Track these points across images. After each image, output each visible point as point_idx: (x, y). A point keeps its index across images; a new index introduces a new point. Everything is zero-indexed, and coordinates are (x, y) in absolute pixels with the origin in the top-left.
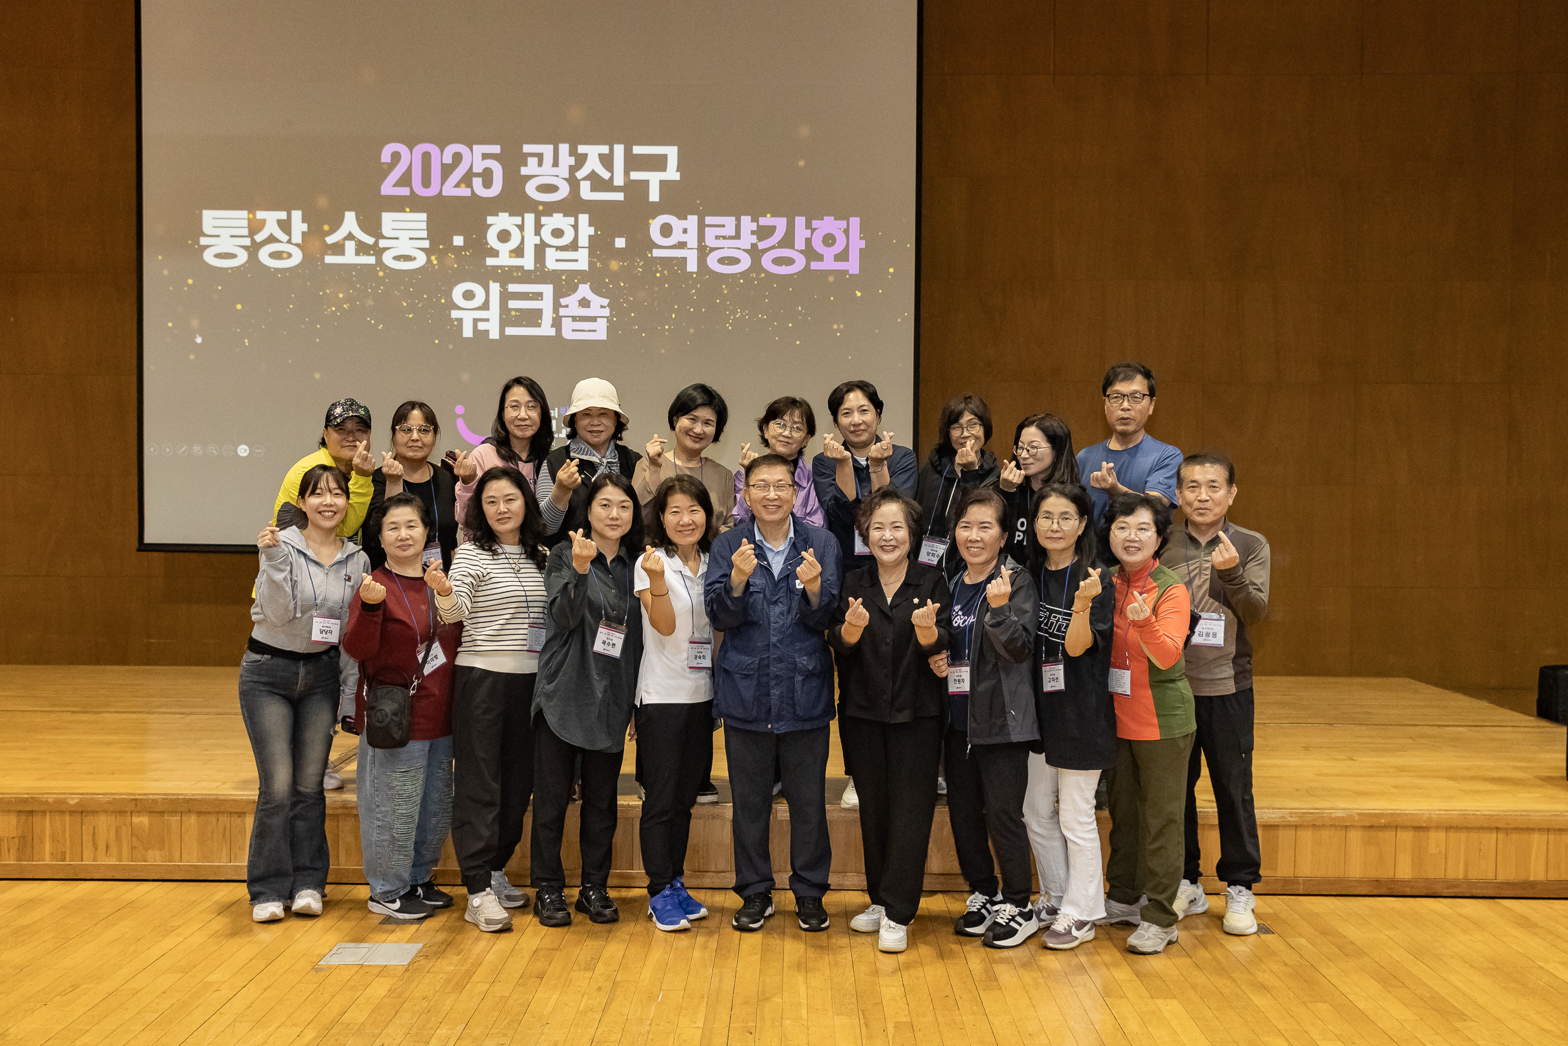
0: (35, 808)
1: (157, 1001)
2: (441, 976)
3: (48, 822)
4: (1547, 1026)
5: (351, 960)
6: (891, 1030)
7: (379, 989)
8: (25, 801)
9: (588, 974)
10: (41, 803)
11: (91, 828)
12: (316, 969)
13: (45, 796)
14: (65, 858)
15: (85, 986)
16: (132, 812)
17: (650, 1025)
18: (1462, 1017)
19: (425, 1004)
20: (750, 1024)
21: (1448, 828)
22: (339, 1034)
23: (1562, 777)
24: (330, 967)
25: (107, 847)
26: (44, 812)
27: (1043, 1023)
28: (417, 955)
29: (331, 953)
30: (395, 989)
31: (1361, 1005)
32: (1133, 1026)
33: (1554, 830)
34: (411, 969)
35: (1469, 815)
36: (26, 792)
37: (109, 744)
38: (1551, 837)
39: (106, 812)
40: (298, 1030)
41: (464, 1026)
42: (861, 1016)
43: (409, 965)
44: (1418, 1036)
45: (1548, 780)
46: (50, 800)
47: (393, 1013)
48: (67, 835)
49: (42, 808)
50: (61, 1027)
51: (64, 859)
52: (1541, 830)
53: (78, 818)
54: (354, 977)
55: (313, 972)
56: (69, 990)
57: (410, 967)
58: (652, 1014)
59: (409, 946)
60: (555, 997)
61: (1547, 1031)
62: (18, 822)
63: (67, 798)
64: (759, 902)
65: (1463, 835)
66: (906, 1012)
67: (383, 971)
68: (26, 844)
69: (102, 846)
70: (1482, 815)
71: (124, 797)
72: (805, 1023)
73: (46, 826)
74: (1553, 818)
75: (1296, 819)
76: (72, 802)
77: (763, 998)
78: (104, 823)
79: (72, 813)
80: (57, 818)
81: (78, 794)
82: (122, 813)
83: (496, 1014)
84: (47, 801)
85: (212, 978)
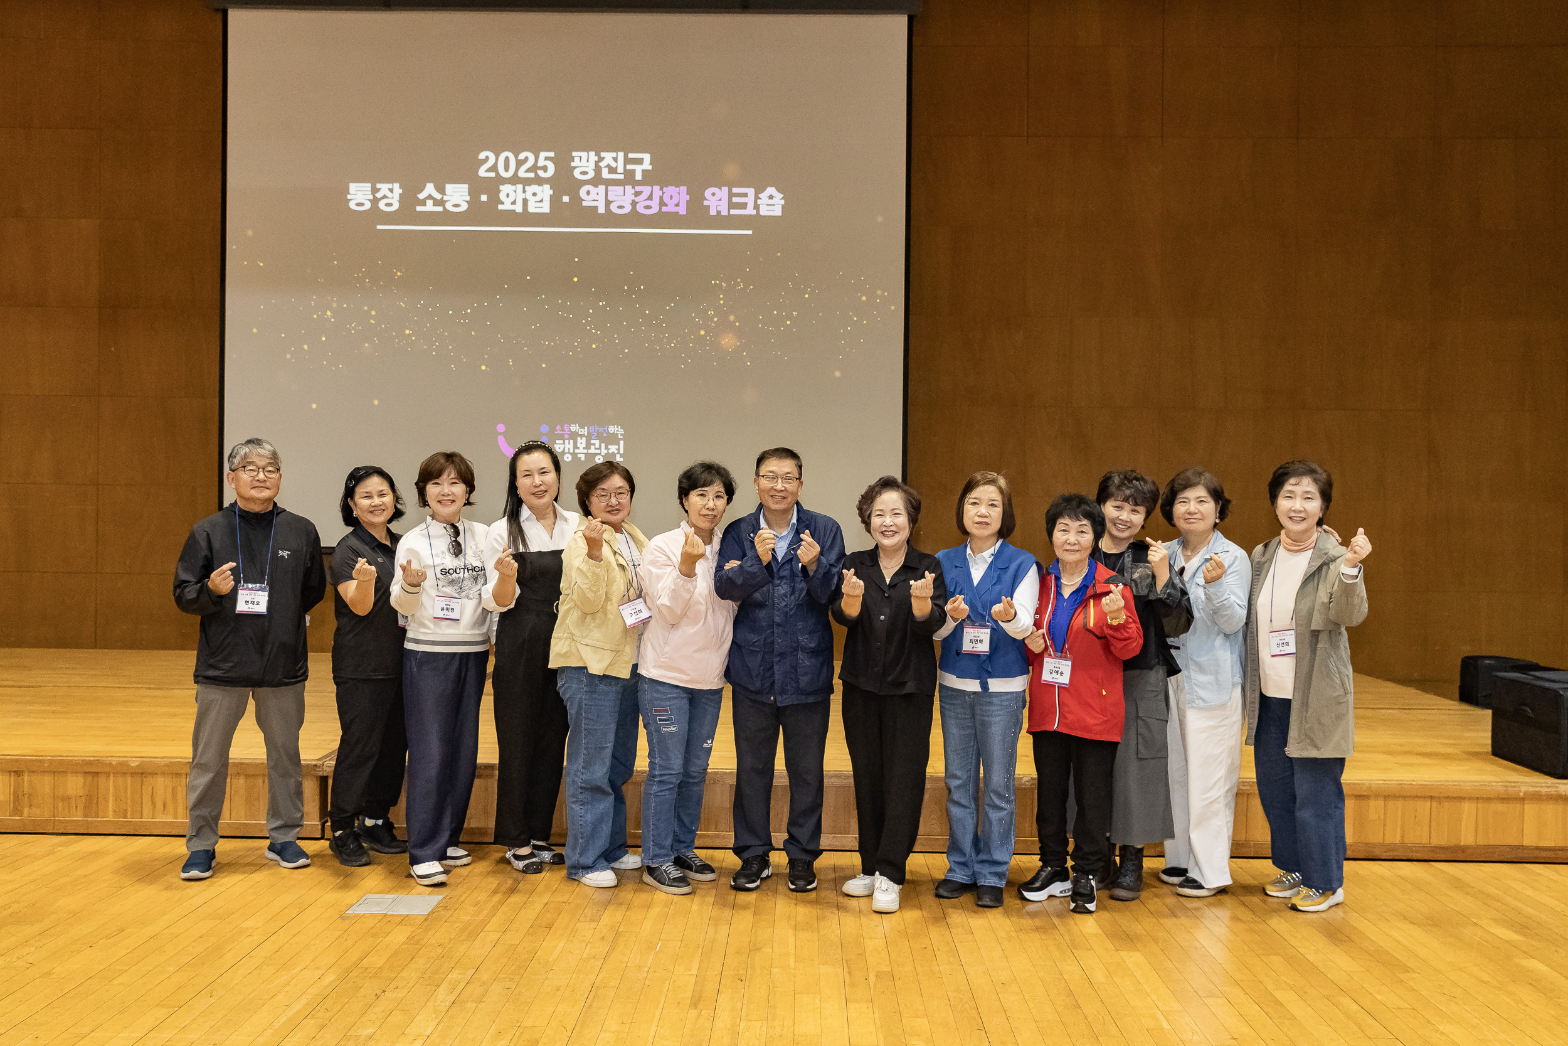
0: (99, 770)
1: (193, 944)
2: (457, 925)
3: (111, 782)
4: (1486, 978)
5: (375, 910)
6: (872, 978)
7: (399, 936)
8: (90, 763)
9: (594, 925)
10: (104, 764)
11: (150, 788)
12: (343, 917)
13: (110, 759)
14: (126, 815)
15: (129, 930)
16: (186, 775)
17: (648, 972)
18: (1406, 969)
19: (440, 950)
20: (741, 972)
21: (1386, 797)
22: (357, 977)
23: (1487, 753)
24: (356, 916)
25: (164, 806)
26: (108, 774)
27: (1015, 973)
28: (436, 906)
29: (359, 903)
30: (414, 937)
31: (1311, 958)
32: (1099, 976)
33: (1483, 798)
34: (431, 918)
35: (1405, 784)
36: (94, 755)
37: (174, 715)
38: (1480, 805)
39: (163, 773)
40: (318, 973)
41: (474, 971)
42: (845, 965)
43: (429, 915)
44: (1365, 986)
45: (1476, 755)
46: (114, 763)
47: (410, 959)
48: (129, 795)
49: (108, 769)
50: (102, 967)
51: (125, 817)
52: (1470, 799)
53: (138, 779)
54: (377, 926)
55: (340, 920)
56: (114, 934)
57: (430, 917)
58: (650, 962)
59: (431, 897)
60: (561, 945)
61: (1486, 983)
62: (85, 783)
63: (127, 761)
64: (756, 864)
65: (1400, 803)
66: (887, 962)
67: (404, 920)
68: (91, 802)
69: (160, 805)
70: (1418, 784)
71: (179, 760)
72: (793, 972)
73: (110, 785)
74: (1483, 788)
75: (1248, 788)
76: (133, 765)
77: (754, 948)
78: (161, 784)
79: (133, 774)
80: (120, 779)
81: (139, 757)
82: (178, 775)
83: (506, 960)
84: (111, 763)
85: (248, 924)
